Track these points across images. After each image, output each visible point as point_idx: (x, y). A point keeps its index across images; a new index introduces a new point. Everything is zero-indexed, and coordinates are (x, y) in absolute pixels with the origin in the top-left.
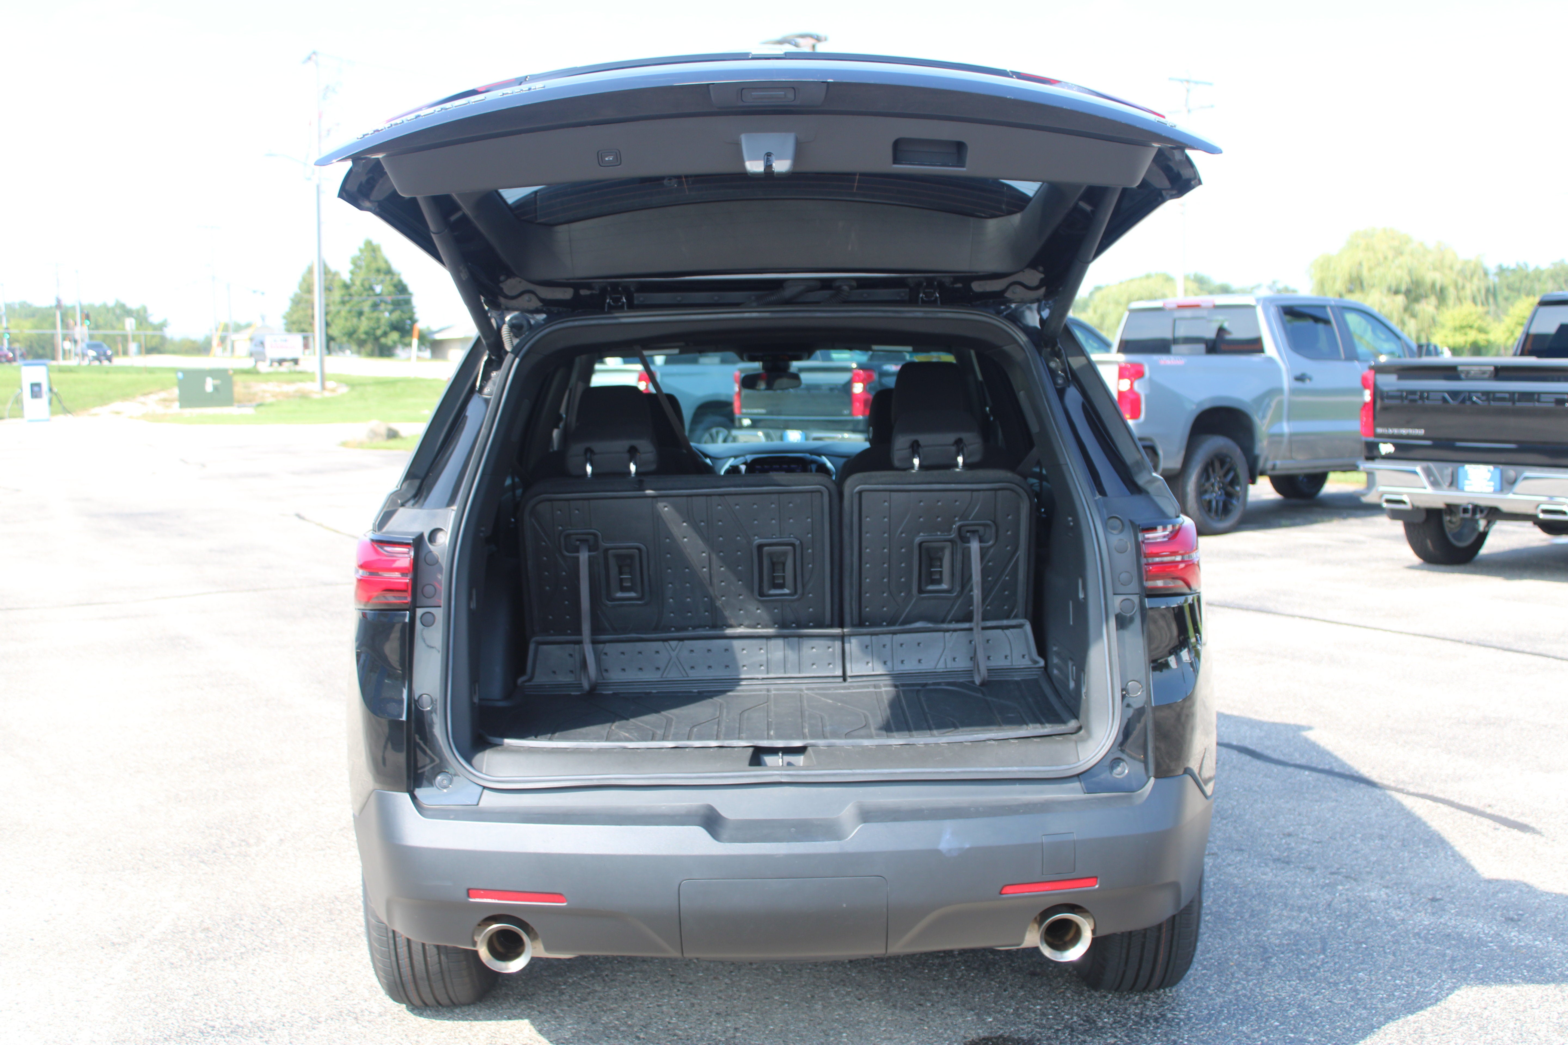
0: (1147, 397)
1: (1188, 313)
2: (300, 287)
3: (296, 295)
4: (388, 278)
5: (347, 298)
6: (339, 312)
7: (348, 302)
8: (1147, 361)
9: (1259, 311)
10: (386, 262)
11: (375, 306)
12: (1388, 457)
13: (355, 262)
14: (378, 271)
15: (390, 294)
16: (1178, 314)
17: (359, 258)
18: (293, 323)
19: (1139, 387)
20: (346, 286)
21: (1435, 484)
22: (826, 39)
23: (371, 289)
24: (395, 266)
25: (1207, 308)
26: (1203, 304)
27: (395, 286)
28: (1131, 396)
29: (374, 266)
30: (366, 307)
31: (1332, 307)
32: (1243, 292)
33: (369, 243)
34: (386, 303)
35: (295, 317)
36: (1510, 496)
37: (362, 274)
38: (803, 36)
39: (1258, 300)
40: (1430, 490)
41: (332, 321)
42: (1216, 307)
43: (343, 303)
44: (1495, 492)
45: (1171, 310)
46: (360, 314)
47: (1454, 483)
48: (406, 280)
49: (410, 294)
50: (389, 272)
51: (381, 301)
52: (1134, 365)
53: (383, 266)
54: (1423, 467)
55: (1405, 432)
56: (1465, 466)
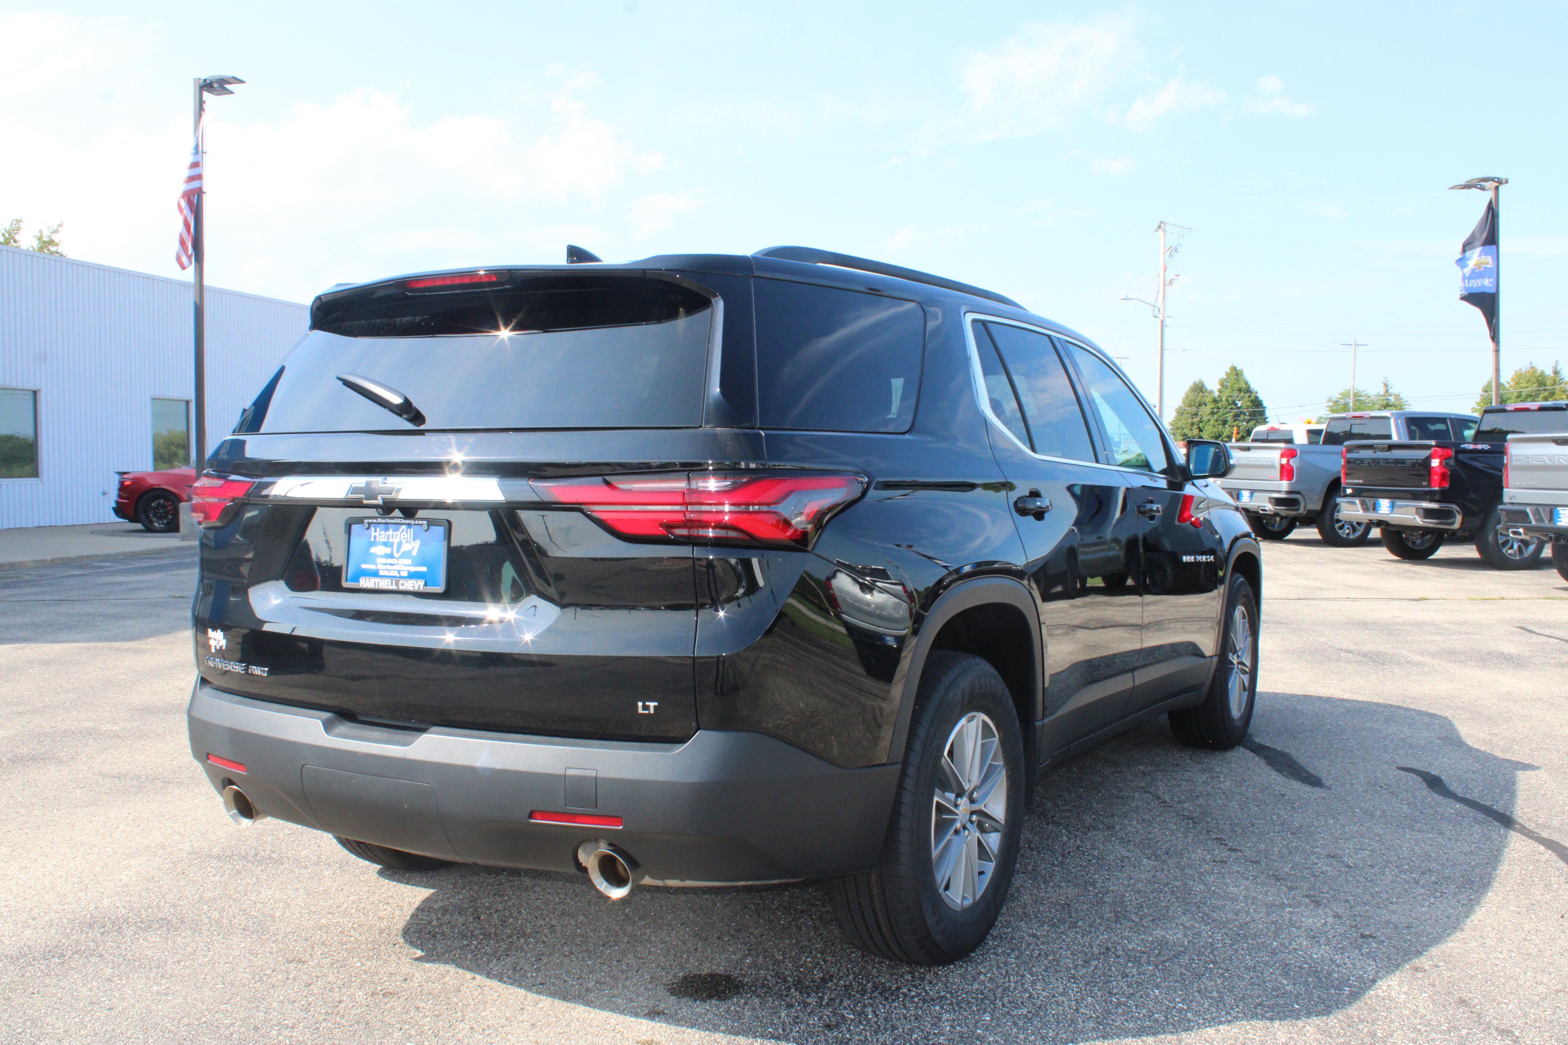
1: (1358, 421)
2: (1184, 401)
3: (1180, 407)
4: (1247, 395)
5: (1215, 410)
6: (1209, 421)
7: (1216, 413)
9: (1392, 420)
10: (1246, 383)
11: (1236, 417)
12: (1350, 496)
13: (1223, 384)
14: (1240, 390)
15: (1248, 407)
16: (1353, 421)
17: (1226, 380)
18: (1178, 429)
19: (1292, 462)
20: (1215, 401)
21: (1366, 509)
23: (1234, 403)
24: (1254, 386)
25: (1364, 419)
26: (1365, 416)
27: (1252, 402)
28: (1287, 467)
29: (1236, 386)
30: (1229, 417)
31: (1451, 419)
33: (1234, 369)
34: (1245, 414)
35: (1179, 425)
37: (1227, 393)
38: (1485, 180)
40: (1361, 512)
41: (1203, 427)
42: (1371, 418)
43: (1212, 413)
45: (1350, 419)
46: (1225, 422)
47: (1375, 508)
48: (1261, 396)
49: (1265, 408)
50: (1248, 390)
51: (1241, 413)
53: (1244, 386)
54: (1360, 501)
55: (1355, 481)
56: (1380, 500)
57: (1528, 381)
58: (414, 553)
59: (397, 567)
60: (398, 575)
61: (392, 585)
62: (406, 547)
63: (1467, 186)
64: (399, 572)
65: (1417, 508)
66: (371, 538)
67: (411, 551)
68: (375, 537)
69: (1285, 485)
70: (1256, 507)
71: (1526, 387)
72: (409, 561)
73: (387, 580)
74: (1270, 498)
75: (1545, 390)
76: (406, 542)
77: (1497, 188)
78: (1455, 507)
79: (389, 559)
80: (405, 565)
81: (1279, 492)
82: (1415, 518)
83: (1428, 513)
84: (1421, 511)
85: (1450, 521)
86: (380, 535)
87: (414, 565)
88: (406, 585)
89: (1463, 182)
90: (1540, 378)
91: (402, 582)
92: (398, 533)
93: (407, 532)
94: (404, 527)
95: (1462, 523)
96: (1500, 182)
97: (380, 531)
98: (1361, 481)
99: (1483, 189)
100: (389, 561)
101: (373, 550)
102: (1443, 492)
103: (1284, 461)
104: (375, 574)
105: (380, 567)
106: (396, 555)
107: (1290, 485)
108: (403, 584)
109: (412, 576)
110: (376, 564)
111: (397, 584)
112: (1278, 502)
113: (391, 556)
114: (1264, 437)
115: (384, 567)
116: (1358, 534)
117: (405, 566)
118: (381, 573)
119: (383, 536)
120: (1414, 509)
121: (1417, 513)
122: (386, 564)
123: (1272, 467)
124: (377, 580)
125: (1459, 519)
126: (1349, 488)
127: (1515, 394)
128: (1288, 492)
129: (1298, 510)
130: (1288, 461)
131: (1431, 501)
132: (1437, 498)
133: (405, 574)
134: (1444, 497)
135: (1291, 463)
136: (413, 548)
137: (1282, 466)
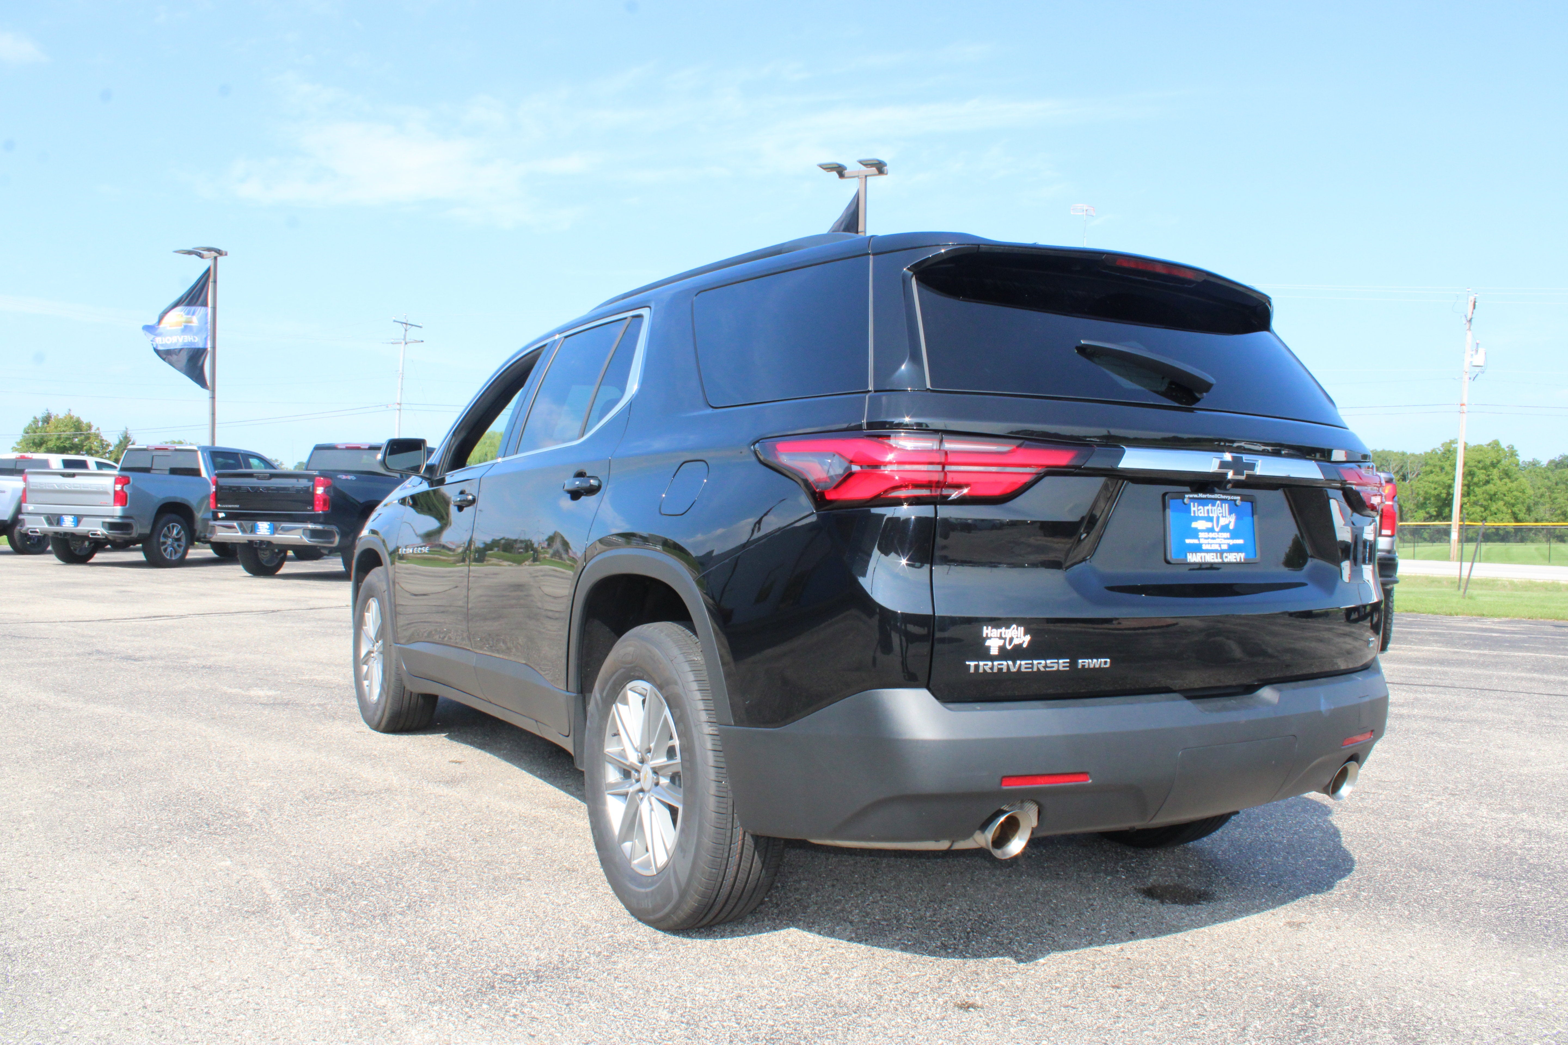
0: (130, 494)
1: (161, 453)
8: (131, 475)
9: (199, 453)
12: (221, 519)
16: (155, 453)
21: (244, 531)
22: (226, 254)
25: (171, 451)
26: (169, 448)
28: (122, 494)
32: (191, 444)
36: (276, 536)
38: (209, 250)
39: (199, 448)
40: (240, 534)
42: (176, 450)
44: (271, 534)
45: (152, 450)
47: (253, 530)
52: (124, 477)
54: (238, 524)
55: (230, 506)
56: (258, 523)
57: (66, 426)
58: (1231, 527)
59: (1218, 541)
60: (1219, 549)
61: (1217, 558)
62: (1223, 522)
63: (190, 253)
64: (1220, 545)
65: (304, 530)
66: (1190, 513)
67: (1227, 525)
68: (1194, 511)
69: (118, 510)
70: (86, 532)
71: (64, 431)
72: (1227, 535)
73: (1212, 554)
74: (104, 523)
75: (81, 434)
76: (1222, 516)
77: (216, 258)
78: (334, 528)
79: (1210, 534)
80: (1225, 539)
81: (112, 517)
82: (301, 538)
83: (314, 534)
84: (308, 532)
85: (332, 540)
86: (1198, 510)
87: (1232, 538)
88: (1229, 557)
89: (190, 248)
90: (77, 424)
91: (1225, 555)
92: (1215, 508)
93: (1222, 507)
94: (1218, 502)
95: (340, 542)
96: (219, 252)
97: (1198, 506)
98: (237, 506)
99: (201, 256)
100: (1211, 535)
101: (1194, 525)
102: (325, 515)
103: (118, 487)
104: (1197, 549)
105: (1202, 541)
106: (1217, 529)
107: (124, 510)
108: (1226, 557)
109: (1232, 549)
110: (1199, 539)
111: (1221, 557)
112: (112, 526)
113: (1211, 530)
114: (12, 467)
115: (1206, 541)
116: (179, 555)
117: (1223, 540)
118: (1204, 547)
119: (1202, 511)
120: (301, 531)
121: (304, 534)
122: (1208, 538)
123: (106, 493)
124: (1203, 554)
125: (337, 539)
126: (221, 512)
127: (56, 437)
128: (121, 517)
129: (130, 534)
130: (122, 488)
131: (315, 523)
132: (321, 520)
133: (1225, 547)
134: (326, 519)
135: (125, 489)
136: (1230, 522)
137: (116, 492)
